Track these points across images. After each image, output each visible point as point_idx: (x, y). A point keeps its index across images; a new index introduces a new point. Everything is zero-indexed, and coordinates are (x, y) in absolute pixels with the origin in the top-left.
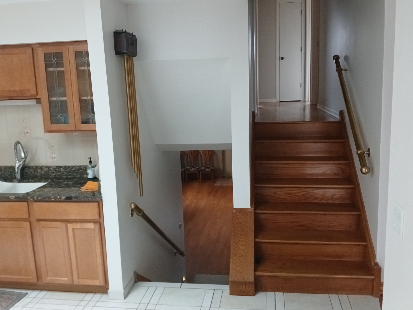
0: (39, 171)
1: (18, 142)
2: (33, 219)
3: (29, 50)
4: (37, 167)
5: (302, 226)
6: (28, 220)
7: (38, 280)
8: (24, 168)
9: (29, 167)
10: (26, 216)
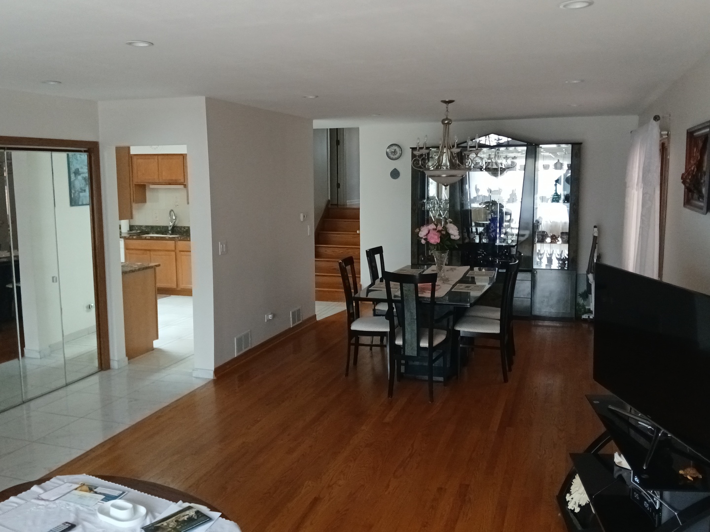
0: (183, 229)
1: (172, 210)
2: (177, 251)
3: (182, 157)
4: (181, 227)
5: (335, 269)
6: (175, 251)
7: (177, 287)
8: (174, 227)
9: (177, 227)
10: (174, 249)
